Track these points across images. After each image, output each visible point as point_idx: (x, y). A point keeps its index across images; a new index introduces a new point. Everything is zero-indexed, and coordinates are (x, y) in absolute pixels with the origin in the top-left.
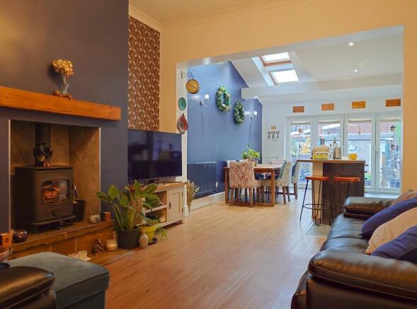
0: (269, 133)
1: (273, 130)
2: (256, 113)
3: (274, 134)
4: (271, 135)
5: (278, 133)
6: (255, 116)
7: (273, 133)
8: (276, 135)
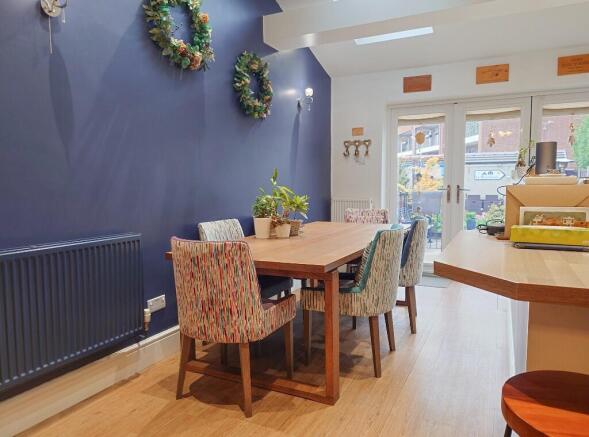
0: (347, 144)
1: (357, 138)
2: (309, 92)
3: (359, 146)
4: (352, 149)
5: (367, 143)
6: (308, 99)
7: (357, 144)
8: (362, 149)
